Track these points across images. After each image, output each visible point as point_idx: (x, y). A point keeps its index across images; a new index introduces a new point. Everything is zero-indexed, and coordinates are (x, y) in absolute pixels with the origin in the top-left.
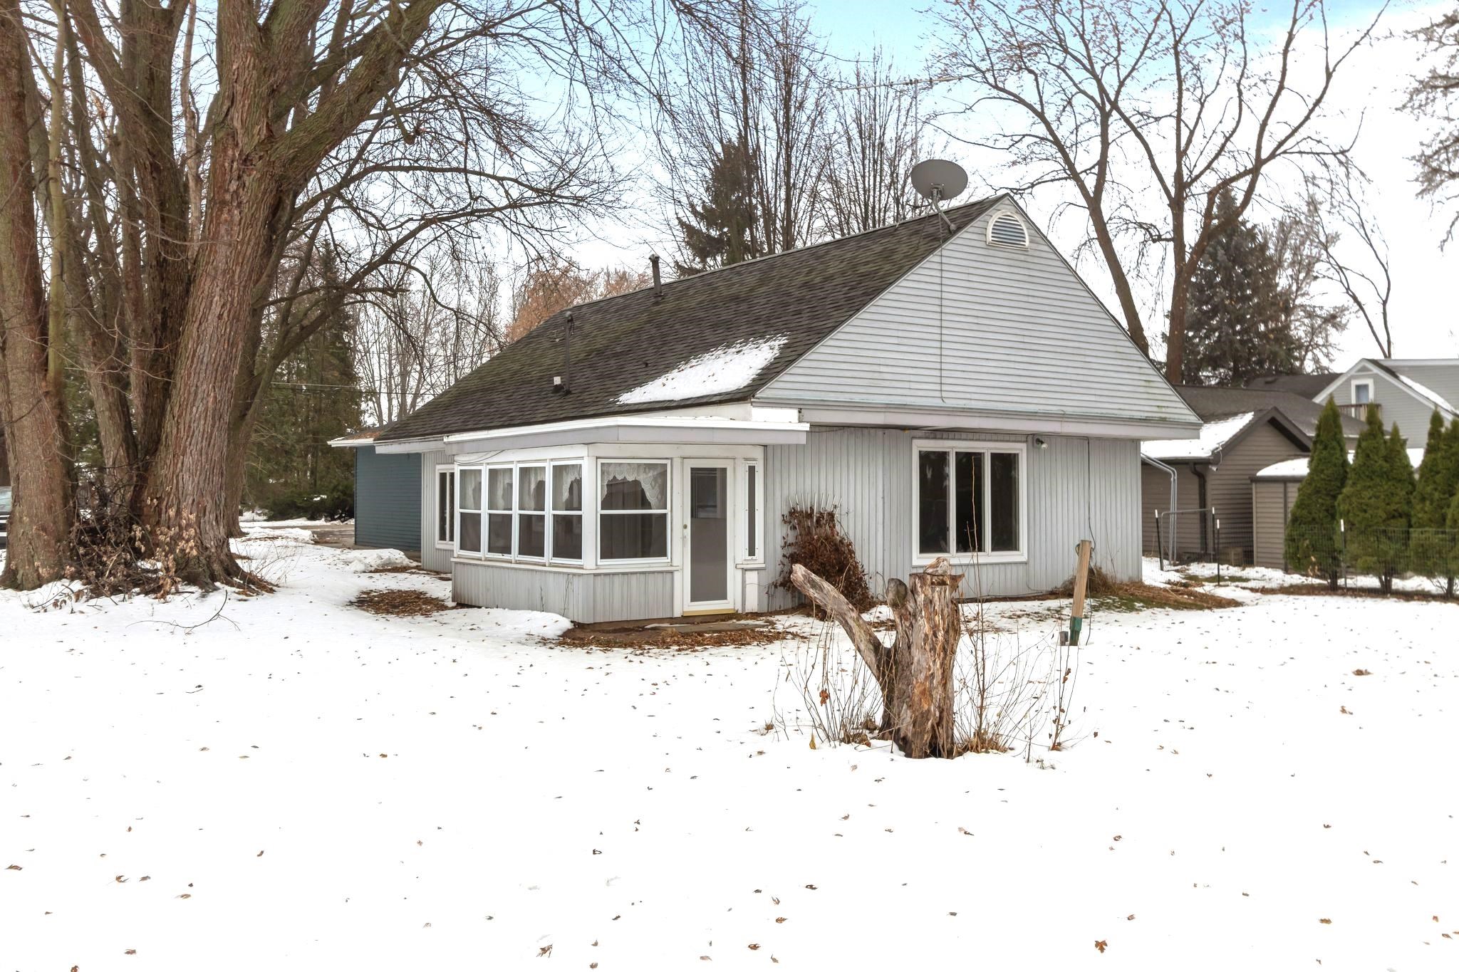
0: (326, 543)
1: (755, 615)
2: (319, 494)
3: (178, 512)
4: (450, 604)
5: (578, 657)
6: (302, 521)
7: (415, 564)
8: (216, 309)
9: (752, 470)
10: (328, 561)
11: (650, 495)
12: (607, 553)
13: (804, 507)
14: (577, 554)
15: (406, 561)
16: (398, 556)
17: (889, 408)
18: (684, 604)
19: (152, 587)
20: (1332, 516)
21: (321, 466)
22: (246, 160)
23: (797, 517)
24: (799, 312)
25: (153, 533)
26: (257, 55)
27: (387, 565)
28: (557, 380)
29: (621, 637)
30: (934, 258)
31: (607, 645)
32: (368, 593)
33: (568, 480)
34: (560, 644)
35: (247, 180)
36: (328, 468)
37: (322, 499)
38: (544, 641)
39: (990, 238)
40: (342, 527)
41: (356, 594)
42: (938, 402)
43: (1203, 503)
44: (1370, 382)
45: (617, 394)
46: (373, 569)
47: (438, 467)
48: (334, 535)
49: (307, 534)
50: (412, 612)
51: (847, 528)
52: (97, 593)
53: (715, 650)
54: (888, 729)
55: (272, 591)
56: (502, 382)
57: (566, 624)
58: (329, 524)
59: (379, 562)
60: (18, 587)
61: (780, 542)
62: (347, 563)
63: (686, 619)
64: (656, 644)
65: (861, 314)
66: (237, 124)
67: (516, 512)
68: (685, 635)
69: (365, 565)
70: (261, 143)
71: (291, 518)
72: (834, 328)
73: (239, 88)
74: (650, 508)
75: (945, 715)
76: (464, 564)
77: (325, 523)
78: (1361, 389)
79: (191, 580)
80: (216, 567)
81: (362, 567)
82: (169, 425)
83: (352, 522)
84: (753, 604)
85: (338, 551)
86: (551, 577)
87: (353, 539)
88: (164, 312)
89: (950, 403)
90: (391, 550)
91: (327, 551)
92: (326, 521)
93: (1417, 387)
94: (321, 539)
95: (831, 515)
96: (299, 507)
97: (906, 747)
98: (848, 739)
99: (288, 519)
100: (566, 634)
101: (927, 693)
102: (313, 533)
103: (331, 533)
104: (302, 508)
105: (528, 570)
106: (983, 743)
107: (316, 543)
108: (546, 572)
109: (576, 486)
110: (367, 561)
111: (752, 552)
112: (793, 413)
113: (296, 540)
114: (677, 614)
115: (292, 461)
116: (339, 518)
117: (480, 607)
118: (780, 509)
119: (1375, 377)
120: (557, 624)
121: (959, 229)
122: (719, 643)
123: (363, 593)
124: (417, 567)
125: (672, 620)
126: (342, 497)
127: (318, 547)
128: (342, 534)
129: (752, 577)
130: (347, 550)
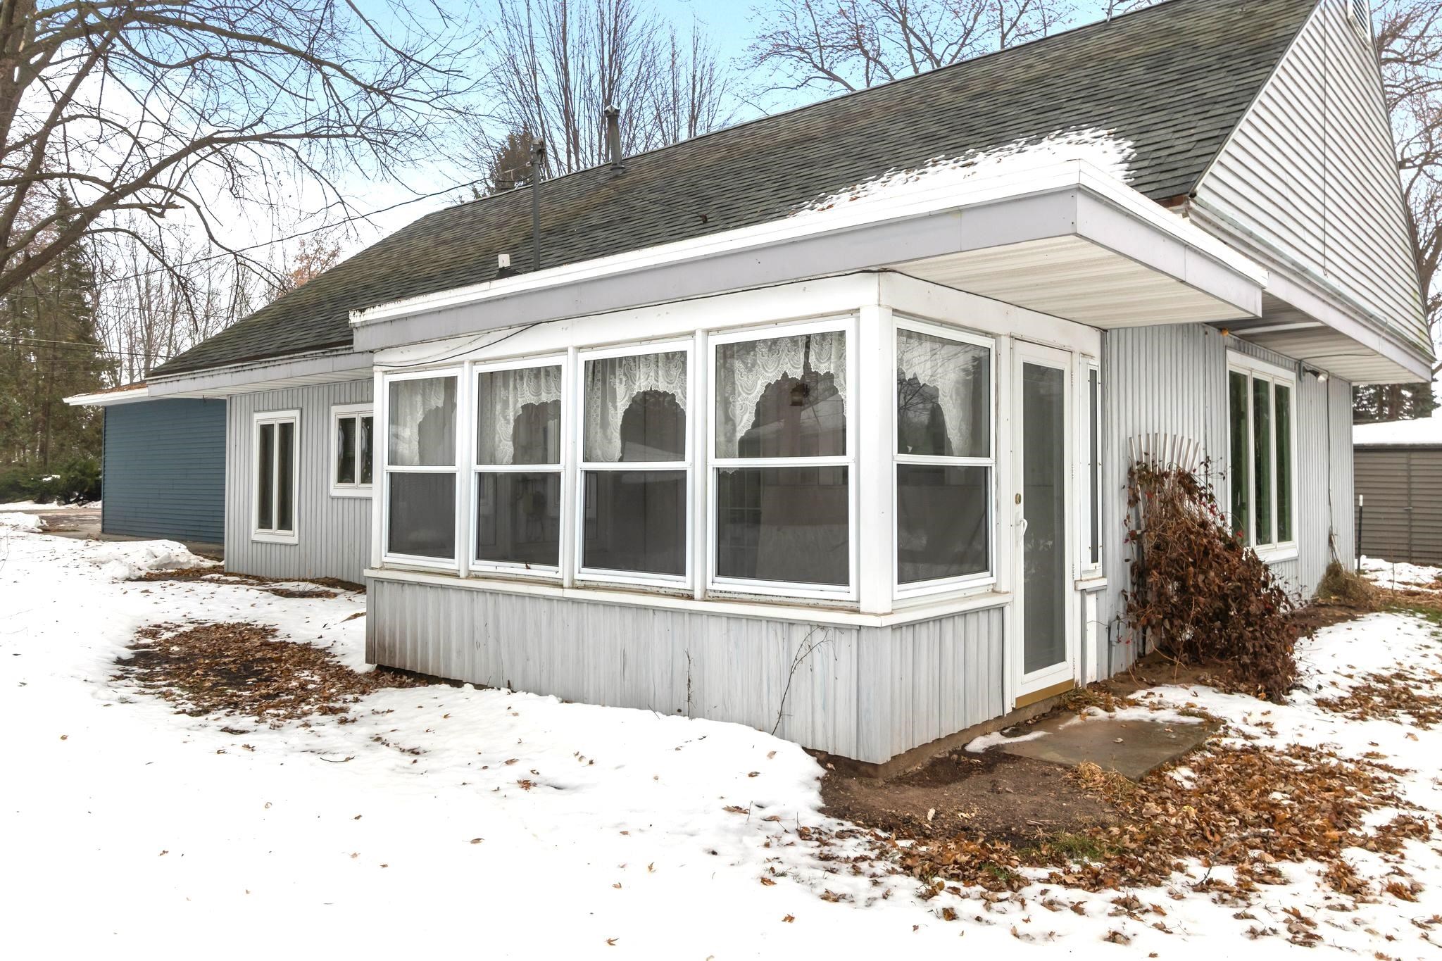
0: (60, 531)
2: (50, 473)
6: (28, 505)
7: (211, 564)
10: (63, 562)
11: (951, 422)
15: (194, 561)
16: (177, 551)
18: (1016, 681)
21: (53, 445)
27: (166, 565)
28: (504, 261)
32: (153, 632)
36: (62, 445)
37: (54, 479)
40: (80, 511)
41: (129, 637)
46: (143, 573)
47: (257, 416)
48: (71, 521)
49: (33, 521)
58: (63, 507)
59: (152, 561)
62: (98, 564)
63: (1017, 715)
69: (130, 567)
71: (13, 501)
74: (951, 454)
76: (402, 583)
77: (57, 507)
81: (125, 573)
83: (99, 504)
85: (81, 543)
86: (715, 630)
87: (99, 526)
90: (166, 542)
91: (61, 544)
92: (59, 504)
94: (51, 527)
96: (24, 489)
99: (8, 502)
102: (42, 518)
103: (67, 518)
104: (29, 489)
105: (622, 606)
107: (45, 531)
108: (692, 613)
110: (129, 560)
113: (15, 527)
114: (1009, 707)
115: (14, 434)
116: (75, 501)
117: (457, 684)
123: (145, 633)
124: (214, 569)
125: (999, 723)
126: (80, 477)
127: (48, 537)
128: (81, 520)
130: (93, 543)
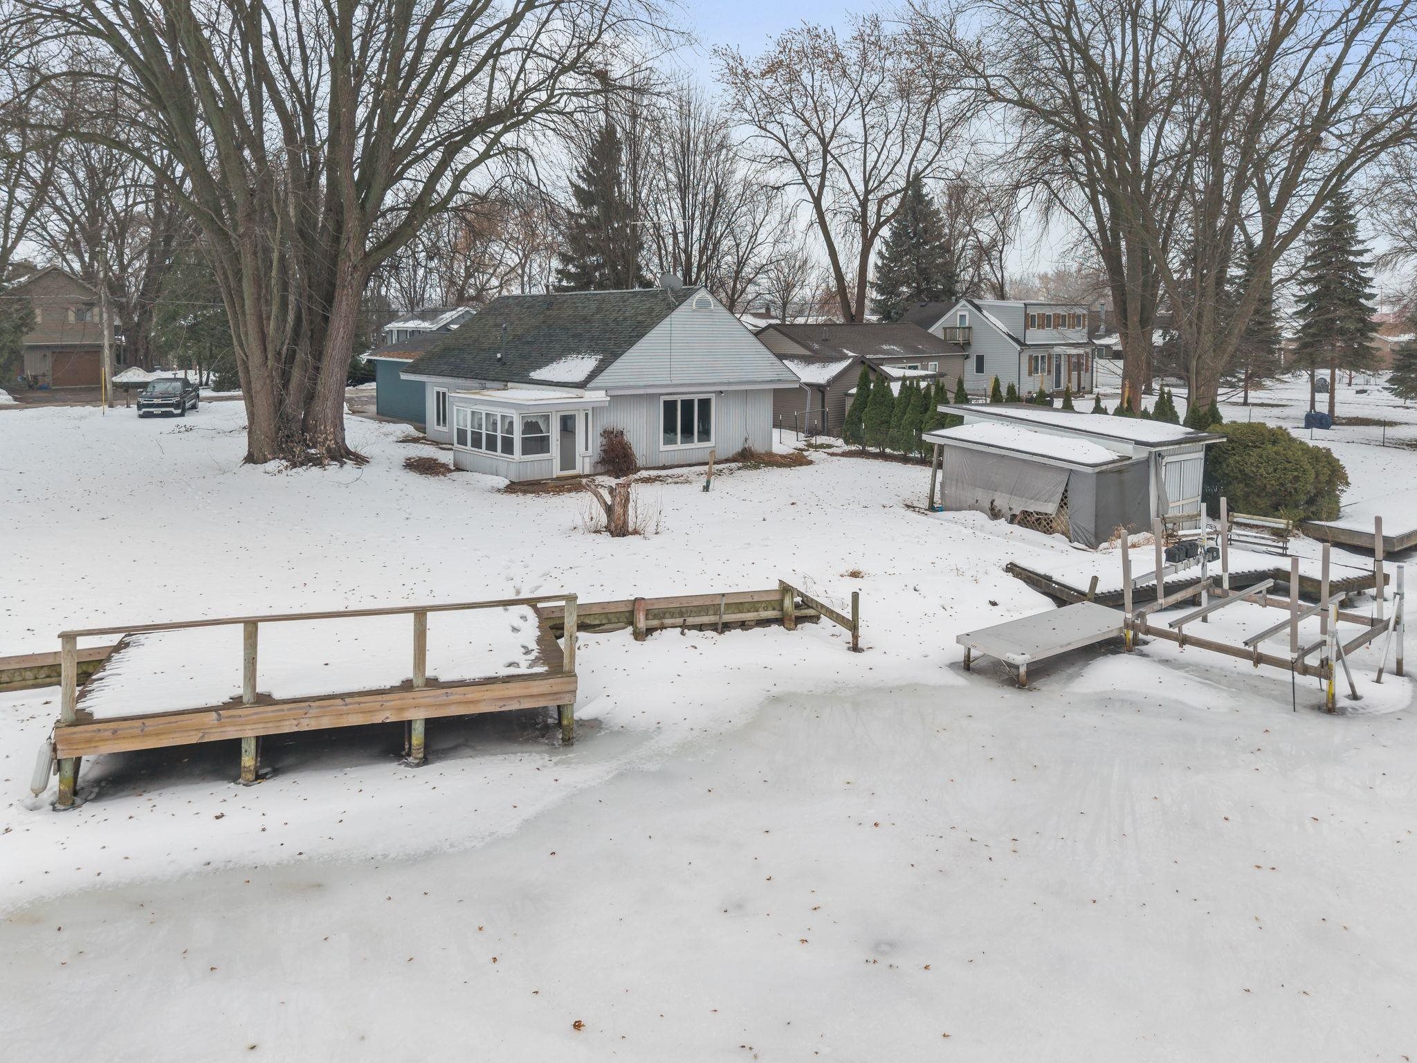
1: (587, 476)
3: (325, 427)
4: (452, 468)
5: (512, 498)
7: (421, 435)
8: (341, 334)
9: (587, 414)
11: (543, 427)
12: (524, 452)
13: (610, 429)
14: (512, 453)
15: (419, 434)
16: (411, 430)
17: (646, 387)
18: (557, 472)
19: (317, 462)
20: (860, 421)
22: (355, 267)
23: (607, 434)
24: (610, 339)
25: (314, 436)
26: (359, 220)
27: (408, 437)
28: (499, 356)
29: (530, 488)
30: (668, 319)
31: (525, 492)
32: (409, 459)
33: (507, 421)
34: (506, 492)
35: (355, 276)
38: (499, 490)
39: (694, 307)
41: (404, 460)
42: (669, 382)
43: (823, 407)
44: (966, 313)
45: (529, 371)
46: (402, 440)
47: (435, 388)
50: (437, 474)
51: (628, 437)
52: (294, 466)
53: (566, 494)
54: (608, 529)
55: (368, 462)
56: (469, 345)
57: (507, 482)
60: (255, 463)
61: (599, 444)
63: (558, 479)
64: (544, 491)
65: (634, 347)
66: (351, 251)
67: (484, 432)
68: (557, 487)
70: (362, 259)
72: (621, 354)
73: (351, 235)
74: (543, 434)
75: (625, 523)
76: (459, 451)
78: (962, 317)
79: (333, 458)
80: (342, 451)
81: (395, 439)
82: (319, 387)
84: (587, 471)
86: (500, 461)
87: (375, 410)
88: (312, 330)
89: (674, 382)
90: (406, 425)
93: (992, 318)
94: (352, 408)
95: (622, 432)
97: (613, 534)
98: (596, 532)
100: (508, 487)
101: (619, 519)
105: (490, 457)
106: (636, 532)
107: (353, 412)
108: (498, 459)
109: (511, 423)
111: (587, 449)
112: (603, 393)
114: (554, 476)
117: (468, 472)
118: (600, 430)
119: (970, 310)
120: (503, 482)
121: (680, 304)
122: (569, 491)
123: (407, 459)
124: (427, 441)
125: (552, 479)
129: (587, 460)
